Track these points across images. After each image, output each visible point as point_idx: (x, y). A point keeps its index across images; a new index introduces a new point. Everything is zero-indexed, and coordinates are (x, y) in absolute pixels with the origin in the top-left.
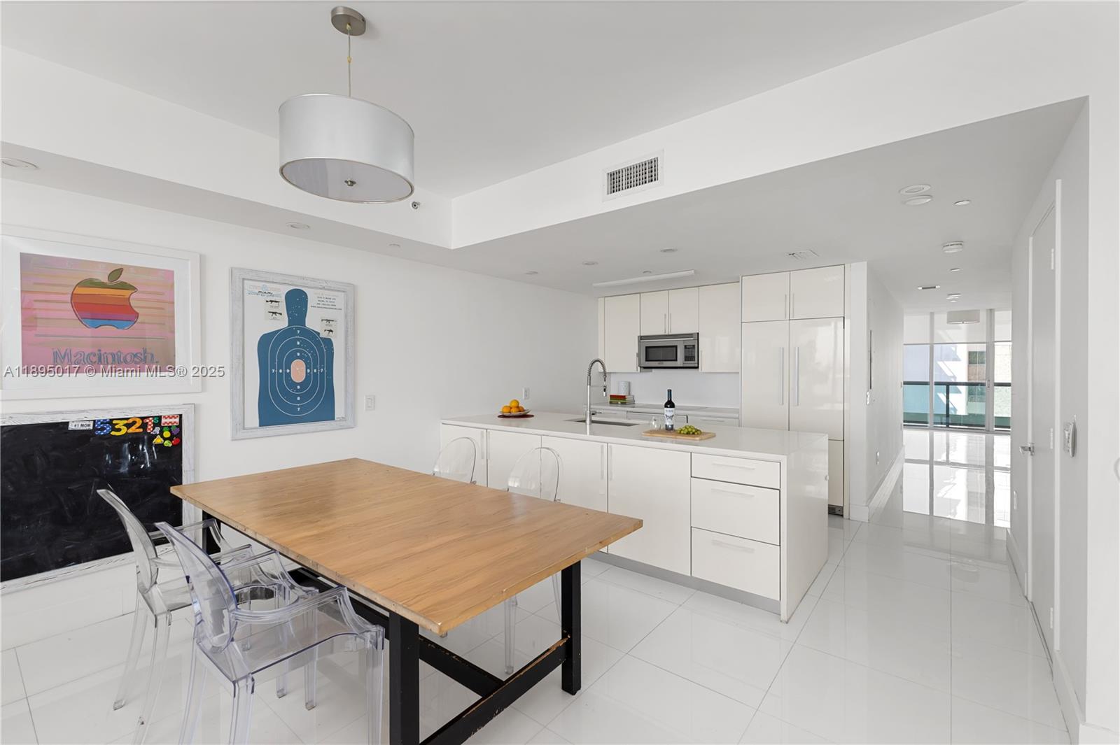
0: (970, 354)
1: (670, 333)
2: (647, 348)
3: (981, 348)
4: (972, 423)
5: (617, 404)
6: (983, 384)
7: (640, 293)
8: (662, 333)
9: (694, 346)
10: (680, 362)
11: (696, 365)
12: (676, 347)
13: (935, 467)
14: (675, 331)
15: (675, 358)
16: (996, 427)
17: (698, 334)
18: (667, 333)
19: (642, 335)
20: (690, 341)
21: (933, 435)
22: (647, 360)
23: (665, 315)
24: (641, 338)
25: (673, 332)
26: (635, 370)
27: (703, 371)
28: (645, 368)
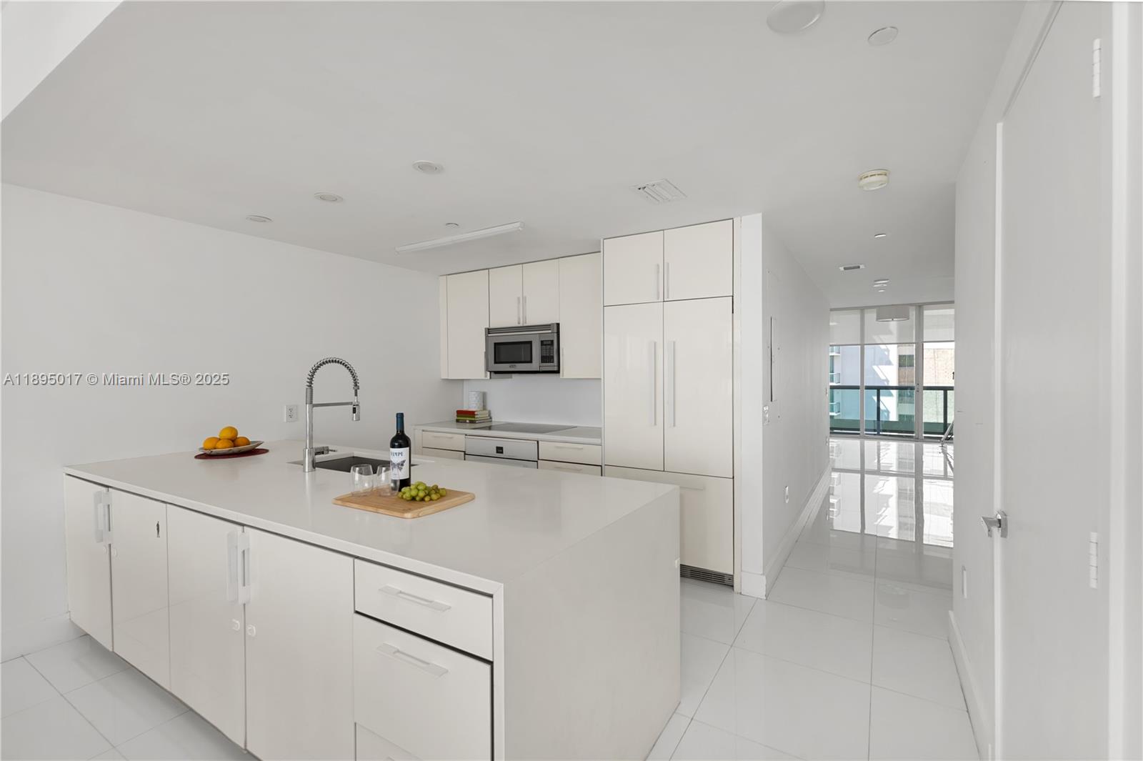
0: (901, 357)
1: (525, 325)
2: (495, 344)
3: (910, 350)
4: (903, 430)
5: (465, 422)
6: (912, 388)
7: (488, 269)
8: (515, 324)
9: (552, 341)
10: (536, 364)
11: (556, 369)
12: (530, 343)
13: (866, 476)
14: (531, 322)
15: (529, 360)
16: (925, 433)
17: (558, 325)
18: (521, 325)
19: (491, 327)
20: (549, 335)
21: (864, 443)
22: (496, 362)
23: (519, 298)
24: (489, 331)
25: (529, 323)
26: (482, 377)
27: (565, 377)
28: (496, 372)
